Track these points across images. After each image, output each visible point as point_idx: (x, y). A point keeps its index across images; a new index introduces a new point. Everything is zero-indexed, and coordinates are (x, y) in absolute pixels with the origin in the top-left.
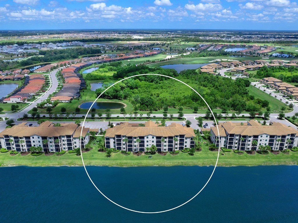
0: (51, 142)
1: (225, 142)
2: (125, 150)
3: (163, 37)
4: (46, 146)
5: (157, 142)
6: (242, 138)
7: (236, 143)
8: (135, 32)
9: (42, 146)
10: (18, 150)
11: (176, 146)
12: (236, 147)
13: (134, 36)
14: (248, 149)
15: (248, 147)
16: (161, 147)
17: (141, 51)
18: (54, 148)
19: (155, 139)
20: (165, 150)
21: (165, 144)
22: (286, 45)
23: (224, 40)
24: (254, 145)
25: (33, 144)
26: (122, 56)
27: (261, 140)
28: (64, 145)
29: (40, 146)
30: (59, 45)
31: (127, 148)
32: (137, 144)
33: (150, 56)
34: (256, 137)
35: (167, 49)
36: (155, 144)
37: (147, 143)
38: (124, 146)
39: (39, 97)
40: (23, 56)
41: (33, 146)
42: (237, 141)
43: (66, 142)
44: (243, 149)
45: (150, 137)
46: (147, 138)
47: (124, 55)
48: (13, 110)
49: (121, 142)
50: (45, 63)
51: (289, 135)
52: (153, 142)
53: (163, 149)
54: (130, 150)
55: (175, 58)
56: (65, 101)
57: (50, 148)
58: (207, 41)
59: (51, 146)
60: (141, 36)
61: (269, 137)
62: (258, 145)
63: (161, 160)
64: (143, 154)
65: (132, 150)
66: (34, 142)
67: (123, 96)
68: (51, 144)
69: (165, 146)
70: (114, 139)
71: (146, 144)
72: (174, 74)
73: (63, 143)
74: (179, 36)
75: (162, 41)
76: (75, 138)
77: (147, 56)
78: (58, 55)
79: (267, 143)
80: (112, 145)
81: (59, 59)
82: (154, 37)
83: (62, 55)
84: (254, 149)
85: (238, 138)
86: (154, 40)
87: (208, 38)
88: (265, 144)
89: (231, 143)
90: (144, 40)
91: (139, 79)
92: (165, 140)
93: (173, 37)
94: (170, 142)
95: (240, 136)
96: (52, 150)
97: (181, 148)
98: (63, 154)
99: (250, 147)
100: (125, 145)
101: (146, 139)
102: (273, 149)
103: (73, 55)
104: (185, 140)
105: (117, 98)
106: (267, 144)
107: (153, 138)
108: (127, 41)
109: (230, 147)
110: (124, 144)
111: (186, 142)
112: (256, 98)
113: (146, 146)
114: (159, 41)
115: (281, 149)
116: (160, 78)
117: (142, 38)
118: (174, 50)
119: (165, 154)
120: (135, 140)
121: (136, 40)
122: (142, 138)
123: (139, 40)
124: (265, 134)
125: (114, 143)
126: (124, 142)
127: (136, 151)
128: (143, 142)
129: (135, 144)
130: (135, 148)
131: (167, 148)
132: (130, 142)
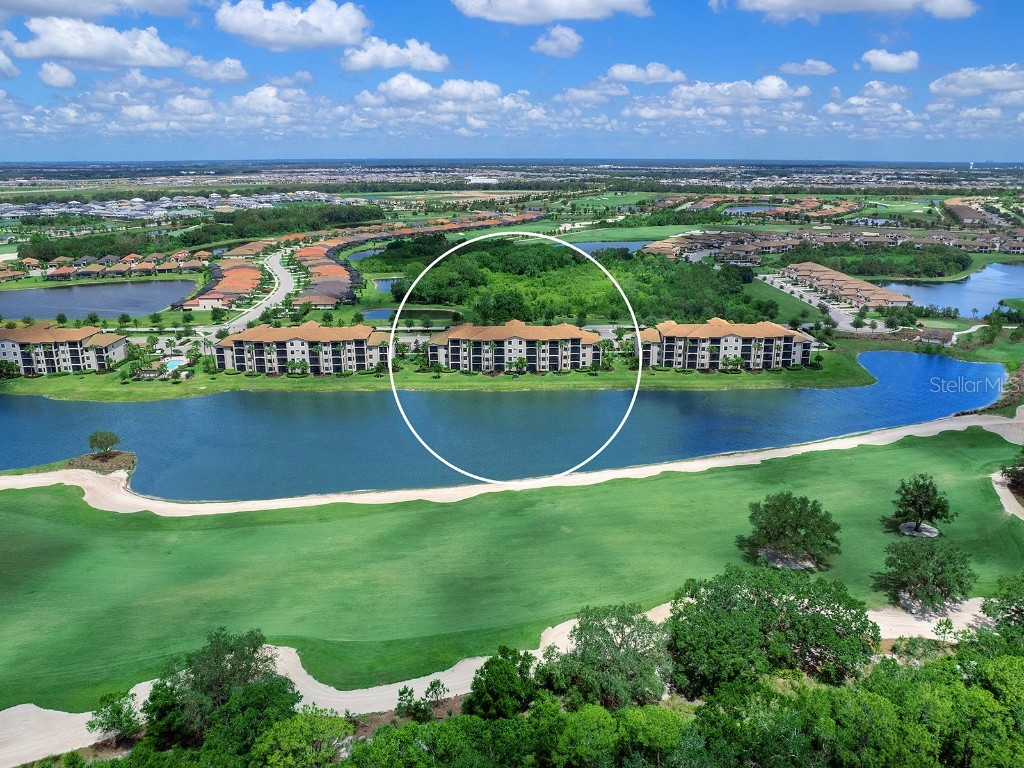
0: (326, 353)
1: (659, 354)
2: (467, 369)
3: (553, 179)
4: (315, 360)
5: (529, 351)
6: (689, 344)
7: (680, 355)
8: (473, 166)
9: (308, 361)
10: (261, 369)
11: (564, 361)
12: (679, 363)
13: (470, 178)
14: (703, 365)
15: (703, 361)
16: (536, 362)
17: (493, 214)
18: (331, 364)
19: (524, 347)
20: (544, 367)
21: (543, 355)
22: (896, 199)
23: (729, 186)
24: (714, 356)
25: (289, 357)
26: (442, 224)
27: (726, 348)
28: (350, 359)
29: (304, 360)
30: (263, 198)
31: (472, 364)
32: (489, 355)
33: (516, 223)
34: (715, 341)
35: (563, 209)
36: (524, 355)
37: (510, 355)
38: (466, 362)
39: (260, 302)
40: (174, 224)
41: (289, 360)
42: (680, 351)
43: (353, 355)
44: (692, 365)
46: (510, 343)
47: (448, 221)
48: (214, 319)
49: (460, 354)
50: (241, 240)
51: (780, 338)
52: (520, 351)
53: (540, 366)
54: (477, 367)
55: (583, 229)
56: (325, 305)
57: (323, 365)
58: (679, 189)
59: (326, 360)
60: (490, 177)
61: (740, 341)
62: (721, 357)
63: (537, 382)
64: (502, 374)
65: (481, 369)
66: (292, 352)
67: (455, 297)
68: (326, 357)
69: (544, 359)
70: (446, 348)
71: (507, 355)
72: (574, 259)
73: (349, 355)
74: (602, 177)
75: (552, 189)
76: (370, 348)
77: (509, 224)
78: (273, 221)
79: (739, 353)
80: (442, 360)
81: (274, 231)
82: (528, 180)
83: (281, 220)
84: (714, 366)
85: (681, 343)
86: (529, 188)
87: (683, 183)
88: (735, 356)
89: (670, 355)
90: (499, 187)
91: (491, 268)
92: (543, 347)
93: (585, 181)
94: (553, 351)
95: (686, 338)
96: (327, 369)
97: (575, 366)
98: (347, 375)
99: (706, 361)
101: (507, 347)
102: (751, 365)
103: (310, 221)
104: (582, 351)
105: (440, 303)
106: (739, 356)
107: (520, 343)
108: (452, 189)
109: (669, 364)
110: (465, 358)
111: (584, 355)
112: (754, 299)
113: (506, 360)
114: (543, 189)
115: (767, 366)
116: (539, 266)
117: (494, 181)
118: (582, 211)
119: (543, 374)
120: (486, 347)
121: (477, 187)
122: (500, 343)
123: (486, 187)
124: (733, 335)
125: (447, 356)
126: (466, 354)
127: (488, 371)
128: (501, 352)
129: (487, 356)
130: (486, 363)
131: (548, 363)
132: (477, 351)
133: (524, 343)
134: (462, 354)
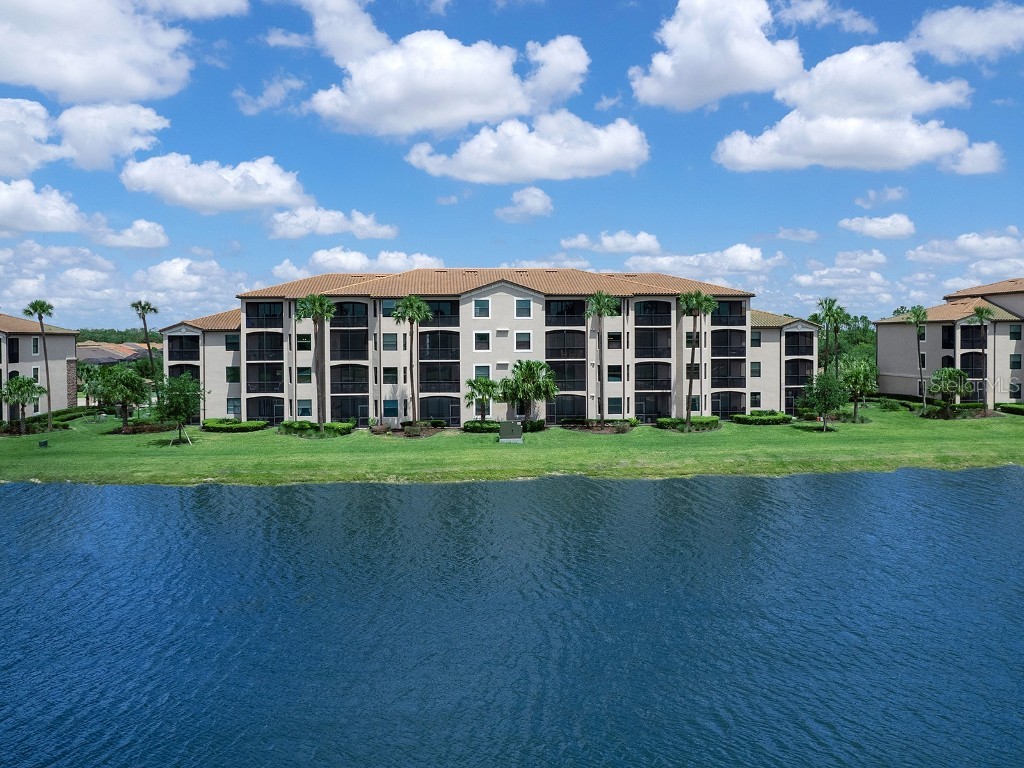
2: (313, 419)
5: (557, 344)
16: (583, 387)
19: (536, 324)
20: (616, 405)
21: (611, 357)
31: (328, 395)
32: (398, 359)
36: (537, 353)
37: (483, 357)
38: (308, 391)
45: (503, 305)
46: (483, 309)
49: (285, 361)
52: (522, 342)
53: (600, 400)
54: (351, 410)
65: (365, 412)
69: (615, 372)
71: (469, 358)
92: (616, 326)
94: (651, 342)
100: (308, 379)
101: (469, 324)
104: (751, 354)
107: (523, 308)
110: (303, 375)
111: (756, 371)
120: (388, 328)
125: (233, 374)
126: (306, 359)
127: (395, 422)
128: (447, 344)
129: (389, 359)
130: (387, 391)
131: (630, 389)
132: (352, 344)
133: (538, 310)
134: (295, 358)
